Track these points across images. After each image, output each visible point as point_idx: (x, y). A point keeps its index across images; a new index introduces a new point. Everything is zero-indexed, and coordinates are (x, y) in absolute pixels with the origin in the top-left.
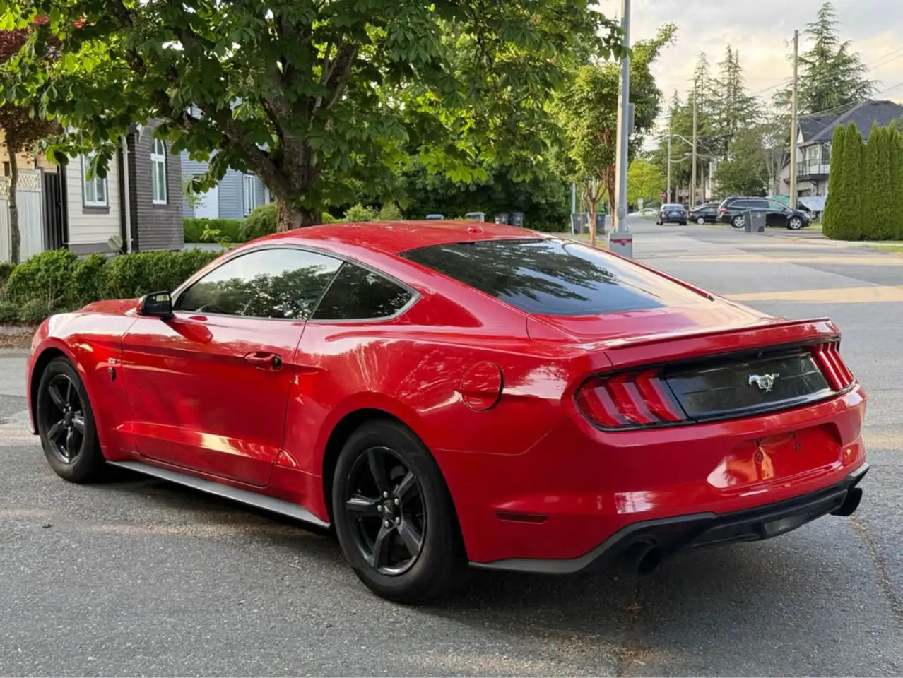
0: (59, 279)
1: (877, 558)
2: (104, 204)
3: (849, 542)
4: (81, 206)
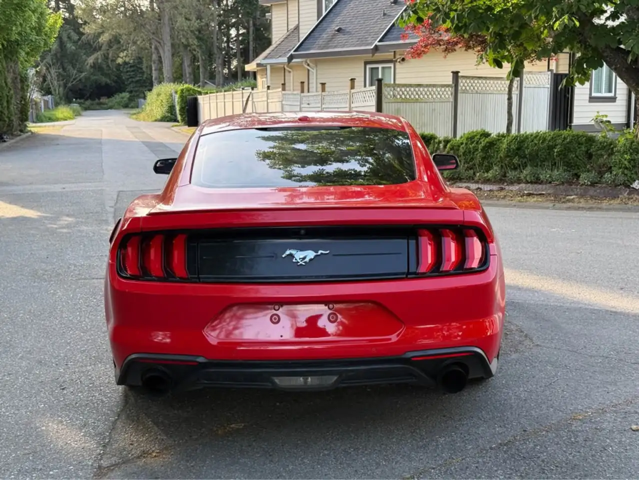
0: (472, 149)
1: (510, 441)
2: (612, 95)
3: (530, 425)
4: (587, 97)
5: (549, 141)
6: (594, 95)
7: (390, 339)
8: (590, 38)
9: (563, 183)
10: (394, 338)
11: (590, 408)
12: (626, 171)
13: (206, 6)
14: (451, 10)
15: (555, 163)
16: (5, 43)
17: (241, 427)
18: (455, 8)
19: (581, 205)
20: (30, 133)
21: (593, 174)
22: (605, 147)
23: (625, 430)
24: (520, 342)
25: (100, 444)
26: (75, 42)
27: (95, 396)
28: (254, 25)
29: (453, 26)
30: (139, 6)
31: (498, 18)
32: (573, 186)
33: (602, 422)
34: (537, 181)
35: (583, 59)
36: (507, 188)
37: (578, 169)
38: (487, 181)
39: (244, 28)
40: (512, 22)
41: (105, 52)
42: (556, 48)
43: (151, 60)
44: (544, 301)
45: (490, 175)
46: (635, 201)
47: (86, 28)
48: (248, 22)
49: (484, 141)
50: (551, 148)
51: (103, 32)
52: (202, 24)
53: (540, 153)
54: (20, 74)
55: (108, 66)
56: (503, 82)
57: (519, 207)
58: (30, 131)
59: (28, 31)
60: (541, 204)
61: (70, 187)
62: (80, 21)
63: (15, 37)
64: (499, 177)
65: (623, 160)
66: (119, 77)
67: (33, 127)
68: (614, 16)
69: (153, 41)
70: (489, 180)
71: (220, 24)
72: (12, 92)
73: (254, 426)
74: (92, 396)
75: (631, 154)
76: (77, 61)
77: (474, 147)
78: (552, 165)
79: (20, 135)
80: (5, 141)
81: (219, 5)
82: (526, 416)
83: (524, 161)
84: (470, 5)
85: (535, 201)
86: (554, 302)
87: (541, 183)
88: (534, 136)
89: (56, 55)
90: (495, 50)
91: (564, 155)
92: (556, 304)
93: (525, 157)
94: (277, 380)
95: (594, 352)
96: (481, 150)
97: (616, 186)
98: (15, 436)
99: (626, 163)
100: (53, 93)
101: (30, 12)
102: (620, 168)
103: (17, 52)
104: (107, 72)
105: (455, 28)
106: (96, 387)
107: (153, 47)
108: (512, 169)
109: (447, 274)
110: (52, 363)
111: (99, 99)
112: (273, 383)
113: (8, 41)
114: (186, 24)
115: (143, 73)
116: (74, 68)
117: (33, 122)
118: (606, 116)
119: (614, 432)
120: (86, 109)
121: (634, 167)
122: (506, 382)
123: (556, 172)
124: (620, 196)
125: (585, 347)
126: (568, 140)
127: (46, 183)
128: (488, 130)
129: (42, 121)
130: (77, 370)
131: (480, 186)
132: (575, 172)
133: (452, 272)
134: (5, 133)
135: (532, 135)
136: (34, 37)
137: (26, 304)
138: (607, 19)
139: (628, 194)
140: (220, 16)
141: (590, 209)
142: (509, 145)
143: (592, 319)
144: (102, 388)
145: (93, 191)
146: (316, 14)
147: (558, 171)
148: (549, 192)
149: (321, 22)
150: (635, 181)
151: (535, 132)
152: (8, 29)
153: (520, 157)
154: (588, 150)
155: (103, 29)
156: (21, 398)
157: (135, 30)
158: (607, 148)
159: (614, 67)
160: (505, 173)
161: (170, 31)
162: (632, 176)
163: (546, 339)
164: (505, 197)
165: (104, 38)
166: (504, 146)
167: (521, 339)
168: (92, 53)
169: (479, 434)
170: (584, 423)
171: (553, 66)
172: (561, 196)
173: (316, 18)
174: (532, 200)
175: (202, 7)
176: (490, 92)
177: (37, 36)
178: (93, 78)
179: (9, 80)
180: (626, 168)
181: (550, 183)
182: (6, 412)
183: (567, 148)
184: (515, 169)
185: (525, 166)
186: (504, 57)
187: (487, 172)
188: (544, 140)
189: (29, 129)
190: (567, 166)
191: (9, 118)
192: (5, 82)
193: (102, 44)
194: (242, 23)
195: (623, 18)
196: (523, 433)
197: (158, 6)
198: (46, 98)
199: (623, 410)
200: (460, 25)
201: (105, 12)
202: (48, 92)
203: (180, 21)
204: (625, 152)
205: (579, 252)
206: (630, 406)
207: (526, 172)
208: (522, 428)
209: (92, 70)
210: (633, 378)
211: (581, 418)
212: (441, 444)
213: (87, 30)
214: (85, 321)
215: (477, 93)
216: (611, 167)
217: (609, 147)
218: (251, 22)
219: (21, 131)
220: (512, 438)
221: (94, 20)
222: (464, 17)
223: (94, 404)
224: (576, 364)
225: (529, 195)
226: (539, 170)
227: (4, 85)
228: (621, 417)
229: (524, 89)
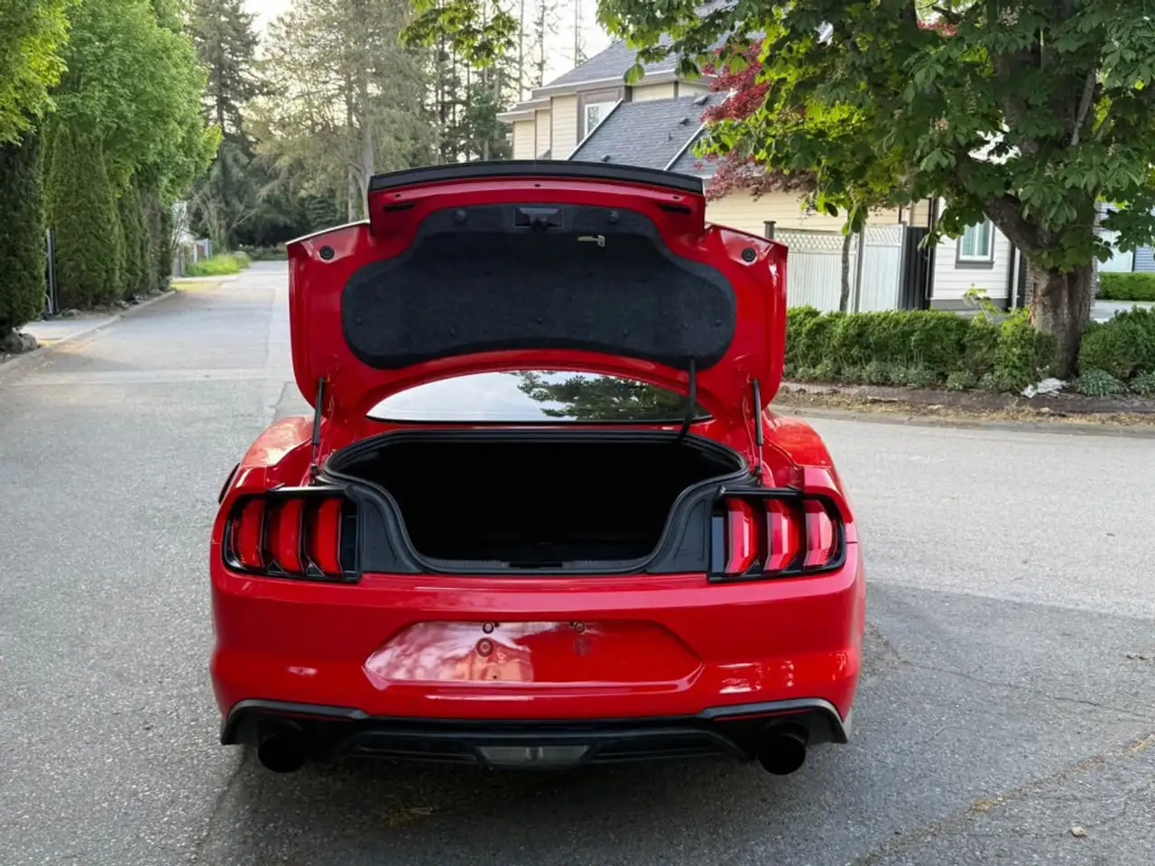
1: (874, 856)
2: (987, 258)
3: (905, 820)
4: (953, 261)
5: (905, 325)
6: (963, 257)
7: (675, 687)
8: (967, 180)
9: (923, 386)
10: (683, 684)
11: (999, 786)
12: (1015, 372)
13: (425, 121)
14: (767, 135)
15: (912, 357)
16: (139, 167)
17: (428, 813)
18: (773, 133)
19: (949, 419)
20: (173, 292)
21: (967, 374)
22: (984, 335)
23: (1061, 835)
24: (879, 657)
25: (193, 841)
26: (243, 168)
27: (196, 744)
28: (491, 149)
29: (768, 155)
30: (333, 120)
31: (834, 149)
32: (938, 391)
33: (1022, 818)
34: (885, 382)
35: (955, 209)
36: (842, 390)
37: (945, 366)
38: (813, 380)
39: (477, 152)
40: (853, 154)
41: (284, 181)
42: (917, 193)
43: (347, 194)
44: (909, 581)
45: (818, 371)
46: (1027, 414)
47: (258, 147)
48: (482, 145)
49: (810, 323)
50: (906, 335)
51: (281, 154)
52: (418, 146)
53: (891, 342)
54: (160, 210)
55: (288, 200)
56: (836, 238)
57: (860, 420)
58: (175, 289)
59: (173, 149)
60: (893, 416)
61: (217, 374)
62: (251, 138)
63: (151, 158)
64: (830, 375)
65: (1011, 355)
66: (303, 216)
67: (177, 282)
68: (1000, 149)
69: (350, 168)
70: (816, 378)
71: (443, 147)
72: (148, 235)
73: (449, 812)
74: (192, 745)
75: (1022, 347)
76: (246, 192)
77: (795, 330)
78: (908, 360)
79: (159, 295)
80: (136, 303)
81: (443, 121)
82: (897, 802)
83: (867, 353)
84: (795, 129)
85: (883, 412)
86: (924, 584)
87: (892, 385)
88: (882, 316)
89: (216, 183)
90: (829, 194)
91: (926, 345)
92: (929, 587)
93: (868, 347)
94: (486, 752)
95: (995, 677)
96: (807, 335)
97: (1001, 392)
98: (57, 819)
99: (1015, 359)
100: (211, 235)
101: (175, 124)
102: (1006, 367)
103: (156, 179)
104: (288, 209)
105: (772, 160)
106: (200, 726)
107: (350, 176)
108: (850, 364)
109: (775, 576)
110: (139, 678)
111: (275, 246)
112: (480, 757)
113: (144, 164)
114: (394, 144)
115: (335, 211)
116: (241, 202)
117: (182, 276)
118: (985, 290)
119: (1044, 838)
120: (256, 259)
121: (1026, 365)
122: (860, 732)
123: (913, 371)
124: (1006, 407)
125: (981, 667)
126: (931, 324)
127: (184, 368)
128: (816, 306)
129: (193, 275)
130: (175, 692)
131: (803, 387)
132: (941, 370)
133: (784, 572)
134: (137, 291)
135: (878, 316)
136: (181, 158)
137: (119, 569)
138: (991, 153)
139: (1017, 405)
140: (443, 135)
141: (963, 426)
142: (846, 328)
143: (987, 616)
144: (210, 729)
145: (249, 382)
146: (575, 137)
147: (916, 368)
148: (903, 398)
149: (582, 147)
150: (1027, 386)
151: (884, 311)
152: (142, 146)
153: (861, 346)
154: (960, 340)
155: (281, 150)
156: (79, 744)
157: (325, 152)
158: (988, 336)
159: (999, 222)
160: (840, 369)
161: (375, 155)
162: (1024, 379)
163: (917, 651)
164: (839, 404)
165: (283, 162)
166: (839, 330)
167: (879, 649)
168: (267, 182)
169: (821, 839)
170: (993, 820)
171: (906, 217)
172: (920, 406)
173: (575, 141)
174: (878, 409)
175: (419, 123)
176: (817, 251)
177: (186, 157)
178: (267, 216)
179: (145, 219)
180: (1016, 367)
181: (905, 385)
182: (51, 770)
183: (930, 337)
184: (854, 363)
185: (869, 360)
186: (839, 201)
187: (814, 367)
188: (897, 323)
189: (173, 286)
190: (929, 362)
191: (143, 271)
192: (139, 220)
193: (280, 170)
194: (474, 145)
195: (1014, 152)
196: (894, 837)
197: (358, 120)
198: (201, 243)
199: (1053, 793)
200: (780, 155)
201: (284, 126)
202: (205, 235)
203: (388, 140)
204: (1013, 344)
205: (955, 496)
206: (1063, 785)
207: (872, 367)
208: (892, 827)
209: (266, 205)
210: (1061, 728)
211: (987, 808)
212: (760, 857)
213: (259, 150)
214: (202, 601)
215: (799, 252)
216: (992, 365)
217: (990, 336)
218: (486, 146)
219: (162, 289)
220: (877, 848)
221: (270, 136)
222: (785, 145)
223: (192, 759)
224: (969, 699)
225: (874, 402)
226: (889, 365)
227: (137, 224)
228: (1052, 806)
229: (865, 248)
